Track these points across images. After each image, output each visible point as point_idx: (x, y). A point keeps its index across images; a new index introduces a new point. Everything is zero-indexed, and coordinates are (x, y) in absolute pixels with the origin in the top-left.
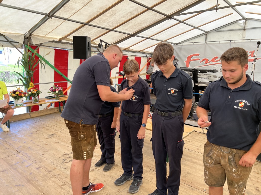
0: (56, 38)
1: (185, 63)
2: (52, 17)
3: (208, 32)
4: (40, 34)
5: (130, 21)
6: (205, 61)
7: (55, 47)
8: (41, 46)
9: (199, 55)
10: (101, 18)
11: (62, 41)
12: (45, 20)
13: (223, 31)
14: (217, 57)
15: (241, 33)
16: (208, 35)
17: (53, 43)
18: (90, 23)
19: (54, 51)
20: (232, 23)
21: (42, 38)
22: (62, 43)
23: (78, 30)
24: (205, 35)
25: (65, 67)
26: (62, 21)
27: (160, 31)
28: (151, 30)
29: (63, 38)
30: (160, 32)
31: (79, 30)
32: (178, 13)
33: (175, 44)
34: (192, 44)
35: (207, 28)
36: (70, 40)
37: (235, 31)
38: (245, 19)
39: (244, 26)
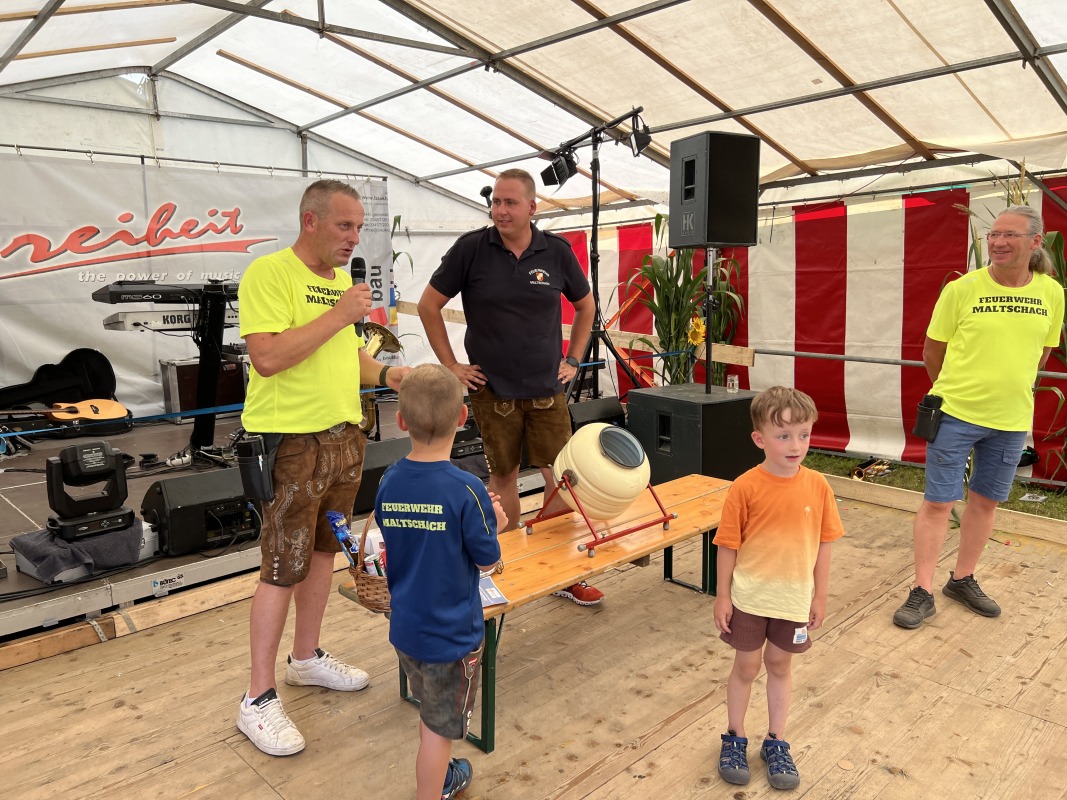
6: (31, 248)
14: (95, 232)
15: (145, 129)
20: (96, 76)
37: (115, 114)
38: (154, 71)
39: (148, 98)
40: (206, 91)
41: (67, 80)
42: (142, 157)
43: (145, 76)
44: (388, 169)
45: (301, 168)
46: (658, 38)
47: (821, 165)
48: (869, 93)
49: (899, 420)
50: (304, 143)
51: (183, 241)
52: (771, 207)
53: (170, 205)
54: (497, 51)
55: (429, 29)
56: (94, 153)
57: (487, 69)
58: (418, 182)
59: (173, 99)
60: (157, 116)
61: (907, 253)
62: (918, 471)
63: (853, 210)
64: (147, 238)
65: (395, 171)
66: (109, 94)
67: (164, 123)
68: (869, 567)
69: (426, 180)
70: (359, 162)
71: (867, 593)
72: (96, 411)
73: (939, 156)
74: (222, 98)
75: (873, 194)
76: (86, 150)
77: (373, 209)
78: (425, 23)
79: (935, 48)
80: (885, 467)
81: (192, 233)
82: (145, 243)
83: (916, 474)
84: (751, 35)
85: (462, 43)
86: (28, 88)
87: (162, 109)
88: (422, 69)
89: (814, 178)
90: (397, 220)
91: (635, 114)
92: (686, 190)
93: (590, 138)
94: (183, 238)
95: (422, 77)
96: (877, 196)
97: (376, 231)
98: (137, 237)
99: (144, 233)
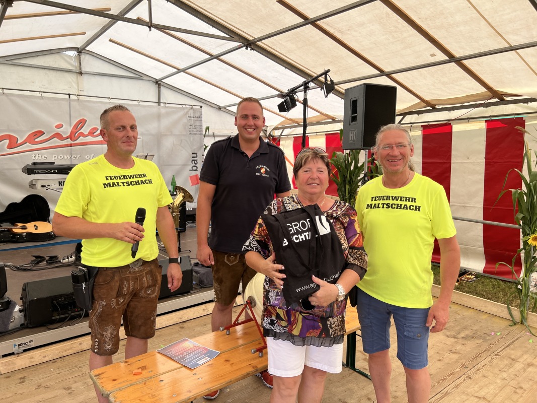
6: (7, 141)
14: (41, 133)
15: (74, 80)
37: (59, 72)
38: (80, 50)
39: (77, 64)
40: (108, 60)
41: (34, 55)
42: (69, 95)
43: (76, 52)
44: (204, 102)
45: (157, 101)
46: (339, 31)
47: (438, 103)
48: (464, 62)
49: (482, 249)
50: (159, 88)
51: (90, 139)
52: (410, 125)
53: (83, 119)
54: (252, 39)
55: (213, 26)
56: (43, 92)
57: (247, 49)
58: (220, 109)
59: (89, 64)
60: (81, 73)
61: (487, 153)
62: (493, 280)
63: (456, 128)
64: (70, 137)
65: (208, 103)
66: (56, 62)
67: (85, 77)
68: (455, 353)
69: (224, 108)
70: (189, 98)
71: (451, 374)
72: (36, 228)
73: (507, 99)
74: (116, 64)
75: (468, 119)
76: (39, 90)
77: (194, 123)
78: (211, 23)
79: (503, 35)
80: (473, 277)
81: (94, 134)
82: (69, 139)
83: (491, 282)
84: (392, 28)
85: (232, 35)
86: (12, 59)
87: (83, 70)
88: (214, 49)
89: (434, 109)
90: (207, 128)
91: (326, 73)
92: (352, 117)
93: (303, 87)
94: (90, 137)
95: (215, 53)
96: (471, 120)
97: (195, 134)
98: (64, 136)
99: (69, 134)
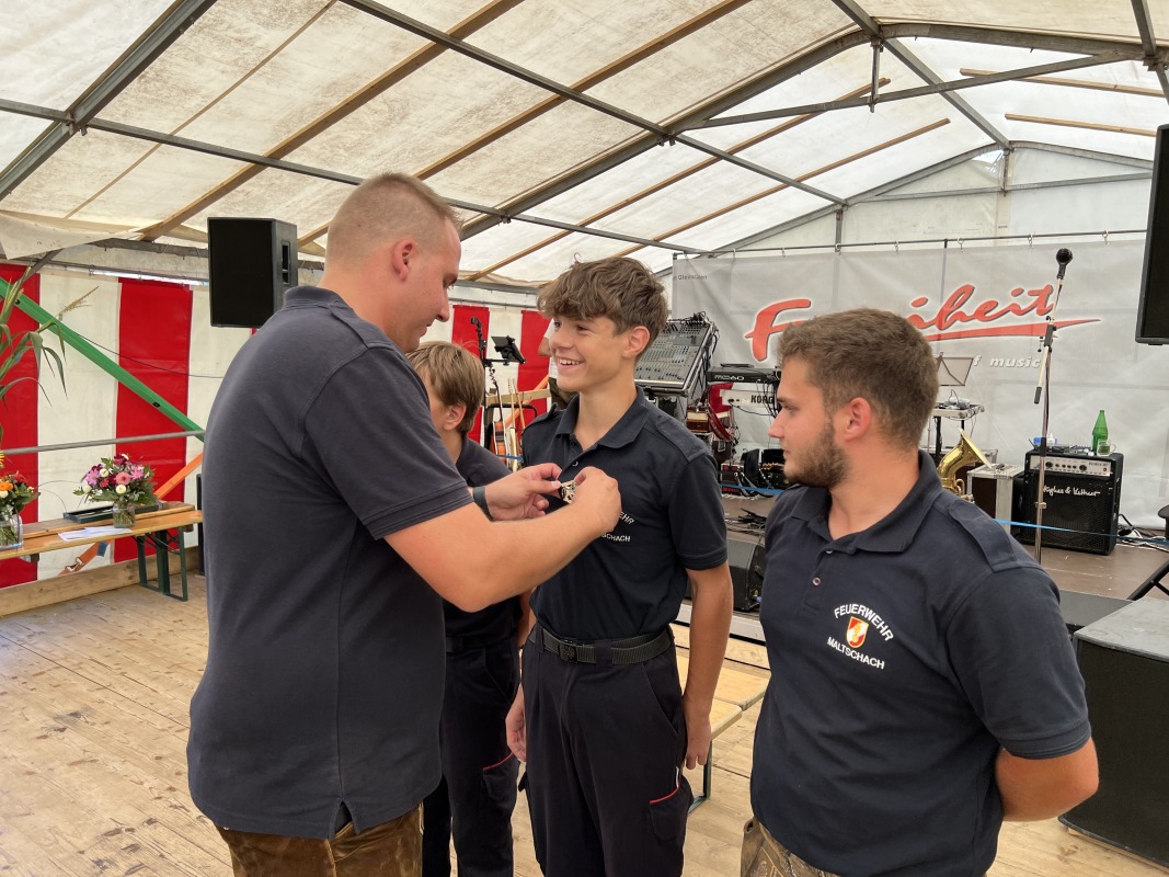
0: (127, 228)
1: (748, 343)
2: (87, 126)
3: (846, 200)
4: (43, 208)
5: (483, 150)
7: (124, 267)
8: (50, 267)
9: (807, 304)
10: (338, 137)
11: (157, 241)
12: (53, 142)
13: (914, 198)
15: (991, 208)
16: (849, 215)
17: (113, 252)
18: (288, 159)
19: (117, 288)
20: (948, 165)
21: (49, 227)
22: (161, 249)
23: (233, 192)
24: (834, 216)
25: (174, 367)
26: (144, 147)
27: (629, 196)
28: (584, 191)
29: (162, 228)
30: (628, 202)
31: (239, 188)
32: (705, 115)
33: (702, 254)
34: (779, 253)
35: (844, 184)
36: (195, 235)
37: (961, 198)
38: (1004, 146)
39: (999, 175)
51: (975, 325)
53: (969, 286)
64: (937, 322)
66: (961, 180)
86: (887, 189)
87: (1010, 184)
98: (926, 321)
99: (935, 317)
